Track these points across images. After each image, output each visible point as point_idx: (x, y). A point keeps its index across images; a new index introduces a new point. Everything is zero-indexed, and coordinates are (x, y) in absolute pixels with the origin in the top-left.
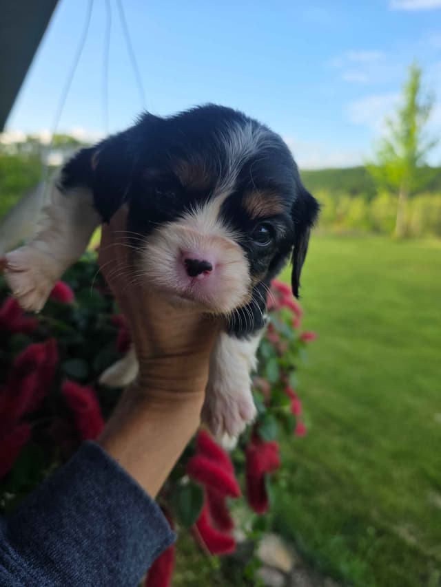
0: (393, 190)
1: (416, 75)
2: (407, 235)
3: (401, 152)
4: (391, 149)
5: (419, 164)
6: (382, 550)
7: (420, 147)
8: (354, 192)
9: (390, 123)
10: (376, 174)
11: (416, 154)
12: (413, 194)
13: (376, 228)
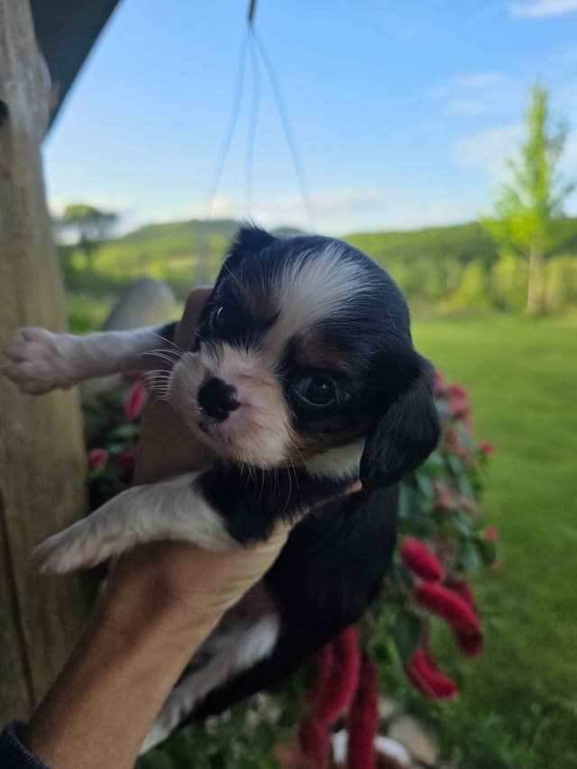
0: (520, 252)
1: (542, 98)
2: (544, 312)
3: (527, 200)
4: (515, 198)
5: (553, 215)
6: (553, 732)
7: (554, 193)
8: (466, 259)
9: (511, 164)
10: (497, 233)
11: (549, 202)
12: (547, 256)
13: (500, 305)
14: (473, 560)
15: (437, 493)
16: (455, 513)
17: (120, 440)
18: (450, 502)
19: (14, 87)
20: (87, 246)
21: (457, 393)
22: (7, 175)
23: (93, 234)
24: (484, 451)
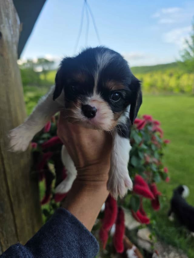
9: (187, 42)
14: (158, 179)
15: (145, 157)
16: (151, 164)
17: (43, 139)
18: (150, 160)
19: (4, 26)
20: (45, 72)
21: (156, 123)
22: (2, 55)
23: (47, 68)
24: (166, 142)
